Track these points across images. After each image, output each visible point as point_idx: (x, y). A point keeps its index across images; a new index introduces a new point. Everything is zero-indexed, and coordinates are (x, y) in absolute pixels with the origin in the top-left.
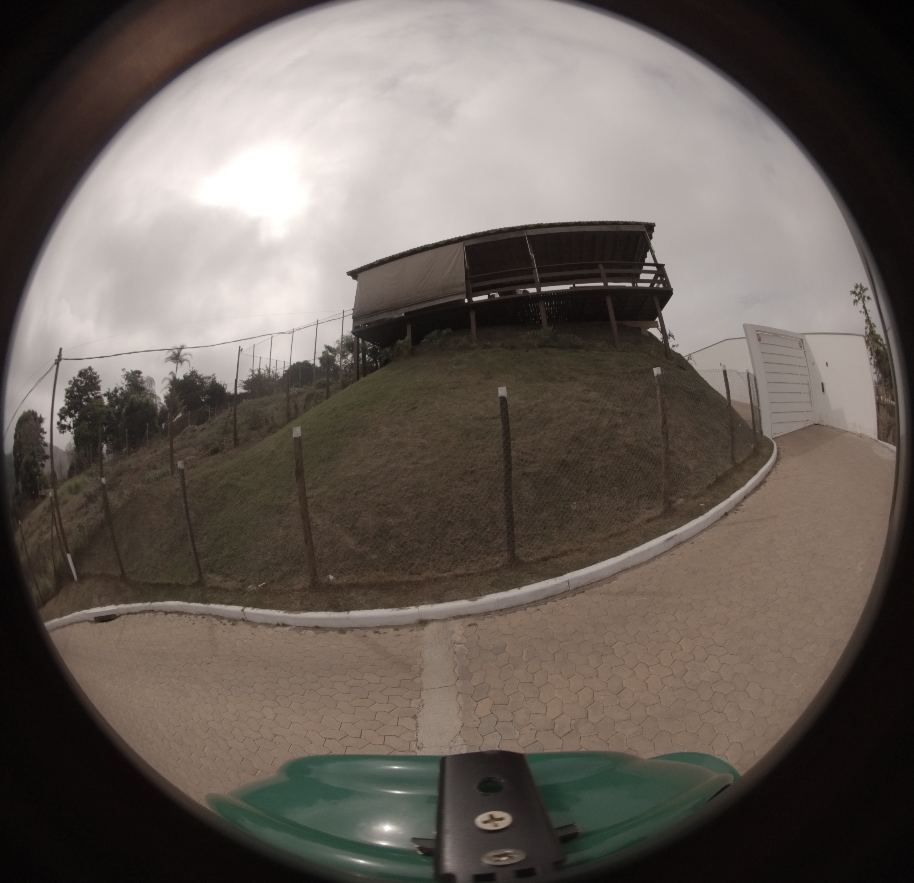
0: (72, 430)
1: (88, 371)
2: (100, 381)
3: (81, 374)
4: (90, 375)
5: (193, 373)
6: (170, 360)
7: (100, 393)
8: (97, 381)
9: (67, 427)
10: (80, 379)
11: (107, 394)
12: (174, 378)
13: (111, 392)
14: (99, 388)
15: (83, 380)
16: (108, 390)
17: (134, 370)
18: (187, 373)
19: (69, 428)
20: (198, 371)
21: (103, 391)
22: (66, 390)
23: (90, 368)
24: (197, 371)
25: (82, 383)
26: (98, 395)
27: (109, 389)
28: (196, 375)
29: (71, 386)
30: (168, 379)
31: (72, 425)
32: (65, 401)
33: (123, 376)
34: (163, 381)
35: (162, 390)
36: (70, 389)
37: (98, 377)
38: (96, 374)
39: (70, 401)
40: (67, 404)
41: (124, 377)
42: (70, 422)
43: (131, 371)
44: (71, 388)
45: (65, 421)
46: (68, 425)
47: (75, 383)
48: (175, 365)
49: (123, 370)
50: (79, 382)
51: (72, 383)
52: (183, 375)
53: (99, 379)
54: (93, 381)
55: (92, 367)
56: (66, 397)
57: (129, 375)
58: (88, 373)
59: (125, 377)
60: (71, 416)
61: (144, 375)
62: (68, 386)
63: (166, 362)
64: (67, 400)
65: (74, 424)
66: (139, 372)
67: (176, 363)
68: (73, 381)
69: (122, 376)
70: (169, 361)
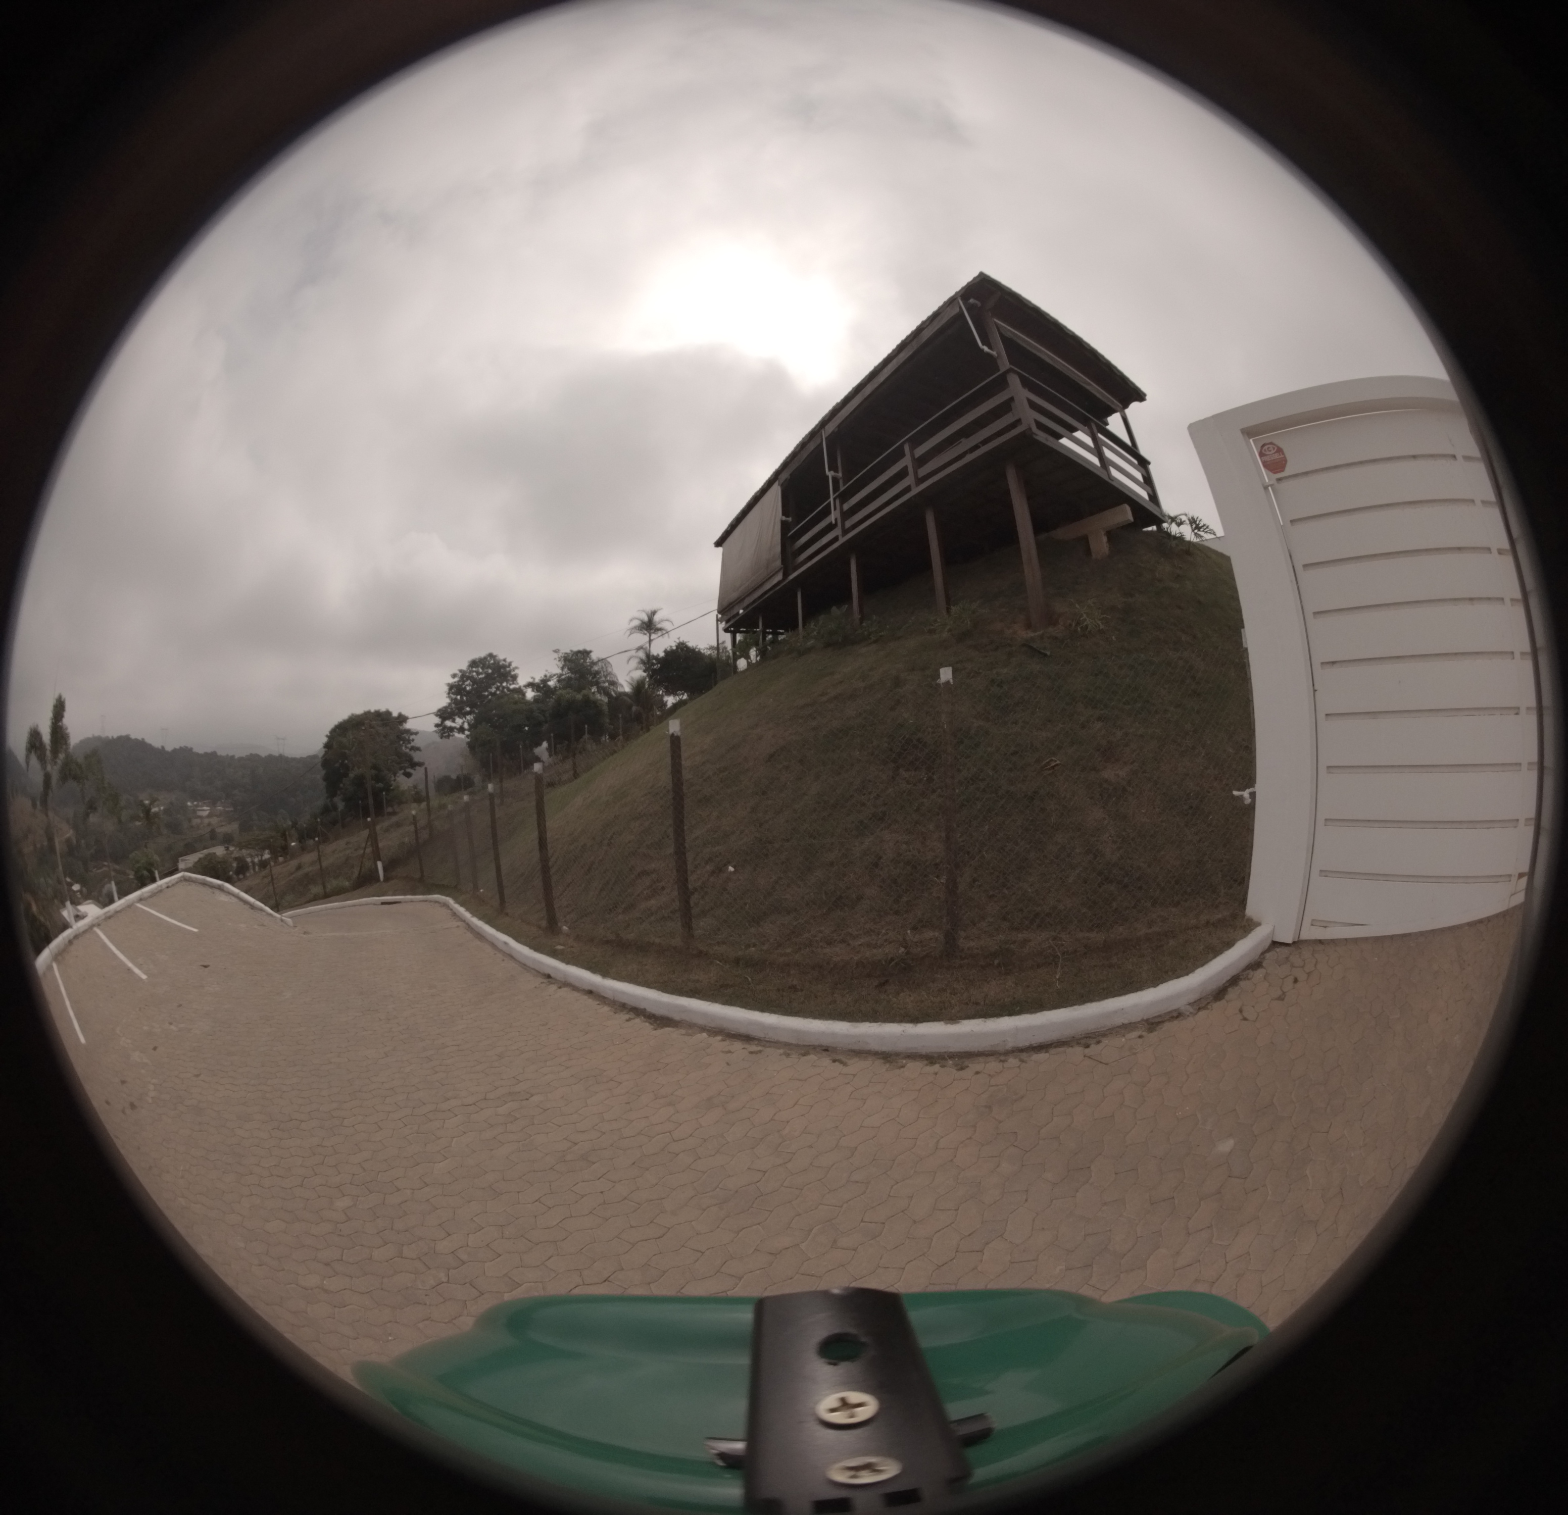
0: (467, 733)
1: (489, 658)
2: (516, 668)
3: (474, 664)
4: (492, 664)
5: (682, 646)
6: (638, 631)
7: (518, 684)
8: (508, 669)
9: (455, 730)
10: (474, 669)
11: (531, 685)
12: (648, 656)
13: (537, 680)
14: (515, 678)
15: (481, 670)
16: (531, 680)
17: (575, 649)
18: (671, 647)
19: (461, 730)
20: (688, 642)
21: (522, 681)
22: (448, 684)
23: (491, 655)
24: (686, 642)
25: (478, 673)
26: (512, 687)
27: (532, 678)
28: (687, 647)
29: (456, 679)
30: (636, 657)
31: (466, 726)
32: (449, 697)
33: (558, 659)
34: (629, 660)
35: (630, 672)
36: (456, 684)
37: (510, 664)
38: (505, 660)
39: (459, 697)
40: (455, 701)
41: (559, 661)
42: (463, 723)
43: (571, 651)
44: (459, 681)
45: (454, 721)
46: (458, 726)
47: (464, 676)
48: (646, 638)
49: (556, 651)
50: (474, 674)
51: (459, 676)
52: (663, 649)
53: (511, 667)
54: (502, 670)
55: (495, 654)
56: (449, 693)
57: (569, 656)
58: (489, 662)
59: (562, 659)
60: (463, 715)
61: (594, 656)
62: (452, 681)
63: (631, 634)
64: (453, 696)
65: (469, 724)
66: (586, 653)
67: (648, 634)
68: (460, 674)
69: (555, 659)
70: (634, 633)
